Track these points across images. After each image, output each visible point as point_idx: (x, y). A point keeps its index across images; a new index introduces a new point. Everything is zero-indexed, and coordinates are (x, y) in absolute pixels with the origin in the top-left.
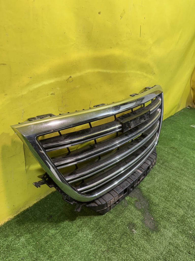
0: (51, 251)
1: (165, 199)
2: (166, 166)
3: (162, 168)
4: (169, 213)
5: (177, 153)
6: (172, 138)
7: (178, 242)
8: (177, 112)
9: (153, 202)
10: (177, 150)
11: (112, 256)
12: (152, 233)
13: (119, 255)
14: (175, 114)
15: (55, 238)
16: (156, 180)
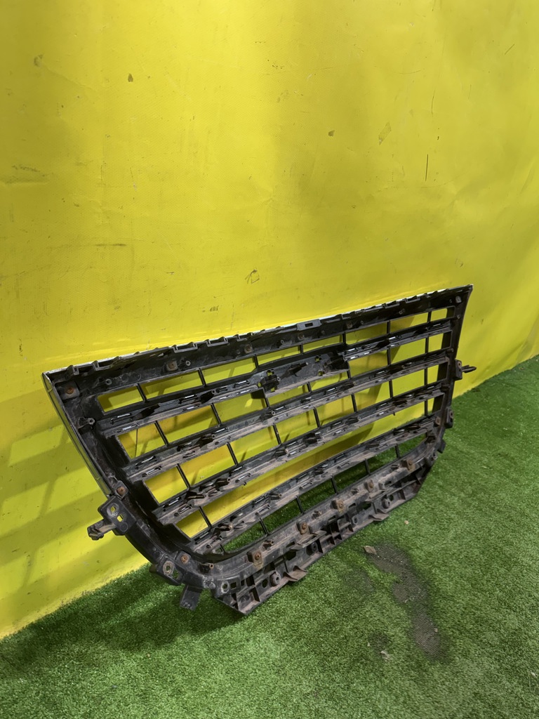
0: (179, 678)
1: (472, 584)
2: (480, 500)
3: (469, 506)
4: (479, 621)
5: (515, 471)
6: (503, 430)
7: (499, 695)
8: (524, 362)
9: (439, 589)
10: (515, 463)
11: (327, 708)
12: (430, 665)
13: (343, 707)
14: (516, 368)
15: (191, 649)
16: (451, 535)
